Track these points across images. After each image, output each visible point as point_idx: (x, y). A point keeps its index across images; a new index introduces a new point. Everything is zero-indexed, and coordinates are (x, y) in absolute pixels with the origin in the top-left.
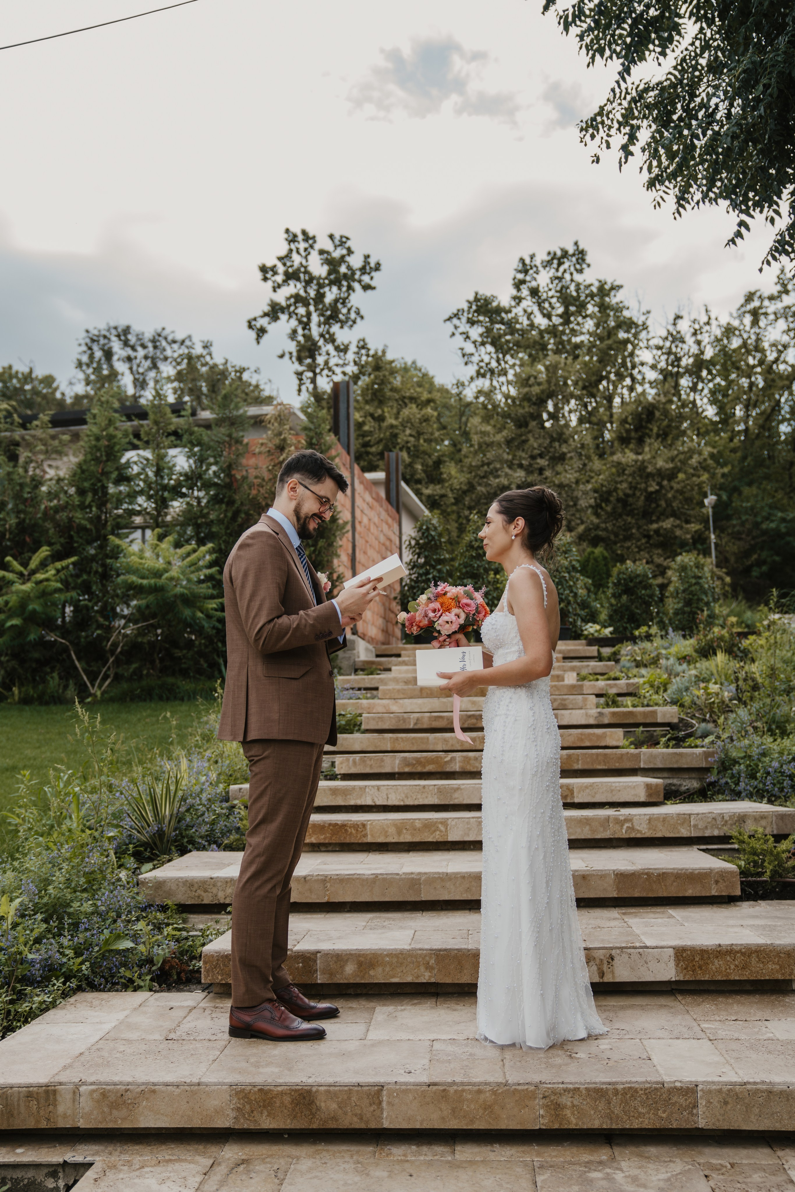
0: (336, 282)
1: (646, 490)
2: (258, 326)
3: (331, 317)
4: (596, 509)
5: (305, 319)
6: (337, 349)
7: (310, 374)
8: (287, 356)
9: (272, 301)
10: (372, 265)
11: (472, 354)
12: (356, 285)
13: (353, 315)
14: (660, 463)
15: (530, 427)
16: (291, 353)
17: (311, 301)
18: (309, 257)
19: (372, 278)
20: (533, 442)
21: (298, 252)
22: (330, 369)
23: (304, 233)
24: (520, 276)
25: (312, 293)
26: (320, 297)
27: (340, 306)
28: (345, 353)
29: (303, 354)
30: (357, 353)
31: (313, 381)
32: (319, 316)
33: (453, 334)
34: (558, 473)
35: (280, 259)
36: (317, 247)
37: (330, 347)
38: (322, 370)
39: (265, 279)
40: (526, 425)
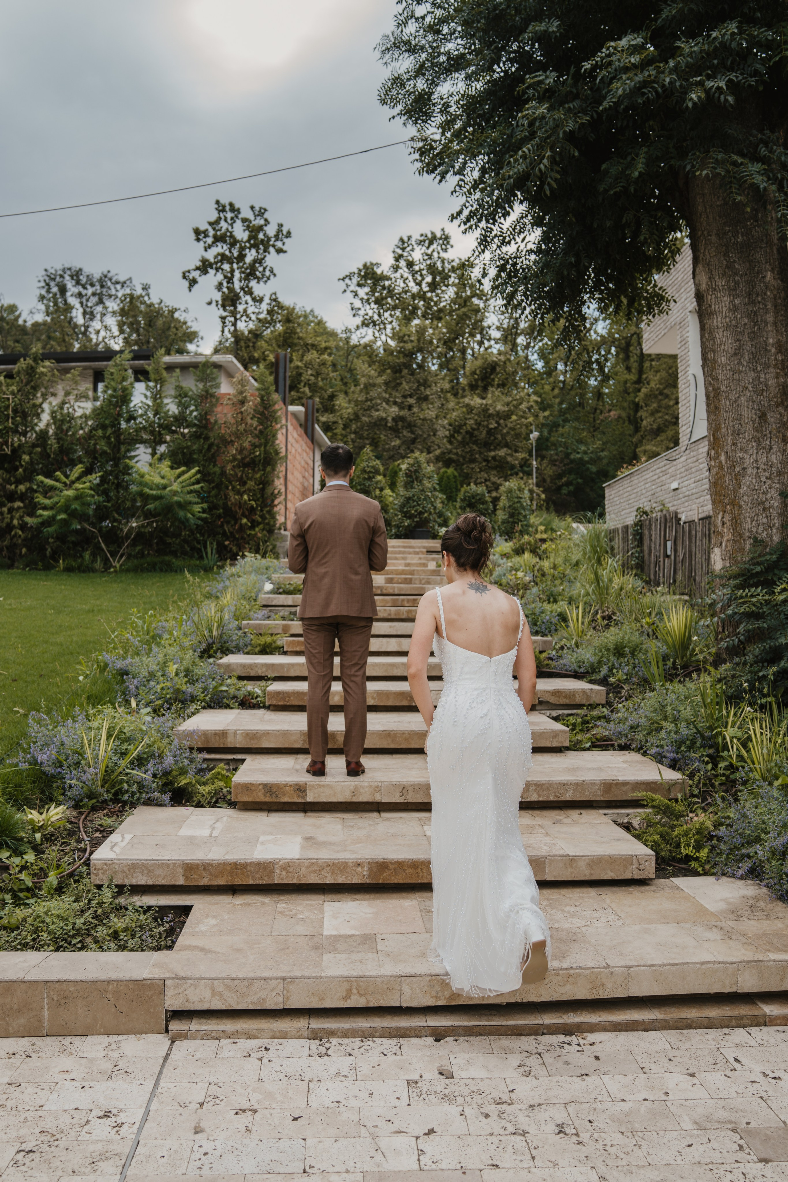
0: (255, 246)
1: (487, 426)
2: (191, 277)
3: (250, 274)
4: (451, 439)
5: (229, 275)
6: (254, 299)
7: (232, 319)
8: (214, 304)
9: (203, 257)
10: (285, 233)
11: (359, 309)
12: (271, 249)
13: (267, 273)
14: (499, 407)
15: (403, 374)
16: (217, 302)
17: (235, 261)
18: (234, 225)
19: (284, 244)
20: (405, 386)
21: (226, 220)
22: (248, 316)
23: (231, 205)
24: (400, 252)
25: (236, 254)
26: (241, 257)
27: (257, 265)
28: (261, 303)
29: (227, 303)
30: (270, 304)
31: (234, 324)
32: (240, 273)
33: (345, 291)
34: (422, 410)
35: (210, 224)
36: (240, 216)
37: (248, 298)
38: (242, 316)
39: (198, 240)
40: (400, 371)
